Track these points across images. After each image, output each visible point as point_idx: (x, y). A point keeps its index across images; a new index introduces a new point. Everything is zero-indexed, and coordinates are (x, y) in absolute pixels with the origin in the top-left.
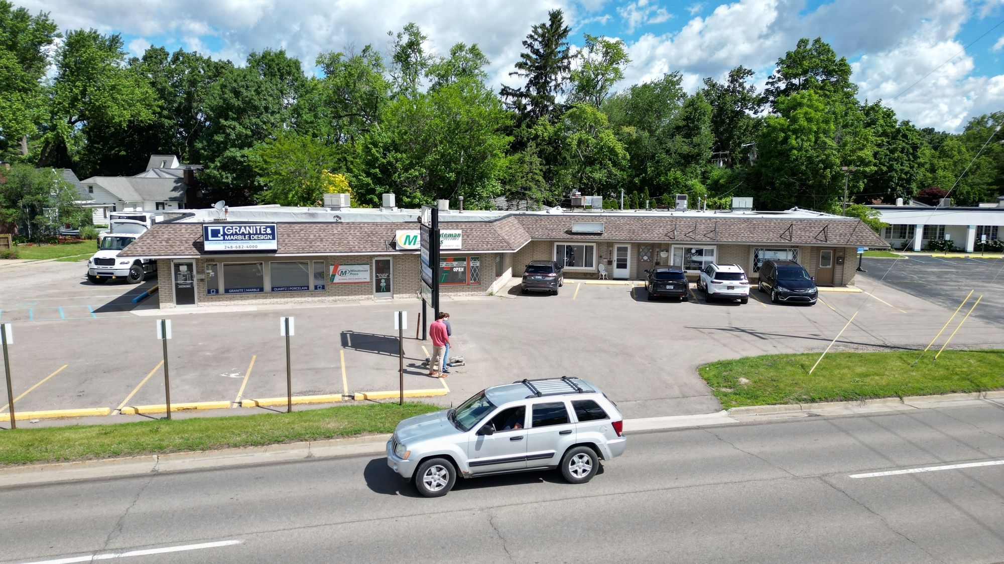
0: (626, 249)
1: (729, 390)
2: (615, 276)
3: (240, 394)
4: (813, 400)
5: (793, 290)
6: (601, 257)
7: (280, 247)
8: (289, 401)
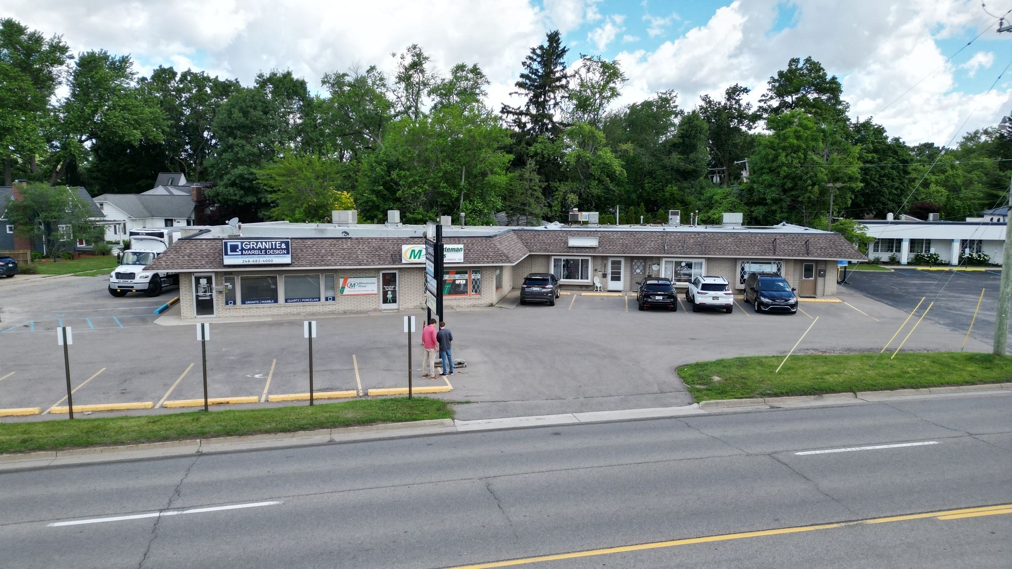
0: (619, 263)
1: (702, 387)
2: (610, 289)
3: (266, 391)
4: (776, 395)
5: (774, 301)
6: (596, 270)
7: (294, 261)
8: (312, 396)
